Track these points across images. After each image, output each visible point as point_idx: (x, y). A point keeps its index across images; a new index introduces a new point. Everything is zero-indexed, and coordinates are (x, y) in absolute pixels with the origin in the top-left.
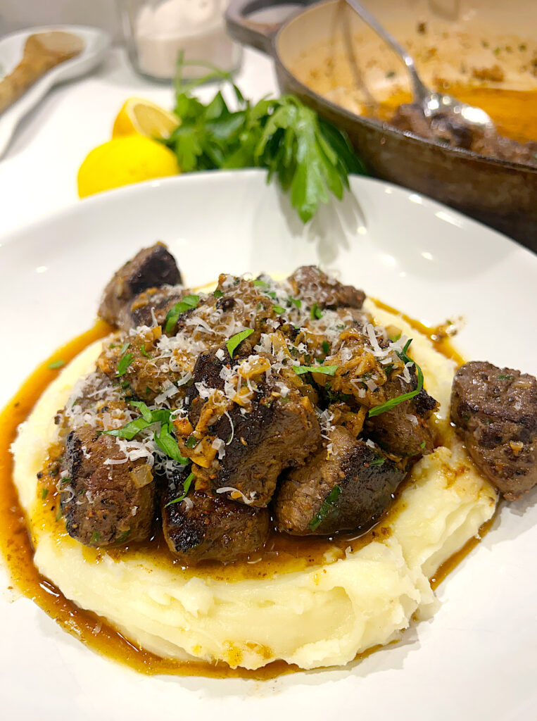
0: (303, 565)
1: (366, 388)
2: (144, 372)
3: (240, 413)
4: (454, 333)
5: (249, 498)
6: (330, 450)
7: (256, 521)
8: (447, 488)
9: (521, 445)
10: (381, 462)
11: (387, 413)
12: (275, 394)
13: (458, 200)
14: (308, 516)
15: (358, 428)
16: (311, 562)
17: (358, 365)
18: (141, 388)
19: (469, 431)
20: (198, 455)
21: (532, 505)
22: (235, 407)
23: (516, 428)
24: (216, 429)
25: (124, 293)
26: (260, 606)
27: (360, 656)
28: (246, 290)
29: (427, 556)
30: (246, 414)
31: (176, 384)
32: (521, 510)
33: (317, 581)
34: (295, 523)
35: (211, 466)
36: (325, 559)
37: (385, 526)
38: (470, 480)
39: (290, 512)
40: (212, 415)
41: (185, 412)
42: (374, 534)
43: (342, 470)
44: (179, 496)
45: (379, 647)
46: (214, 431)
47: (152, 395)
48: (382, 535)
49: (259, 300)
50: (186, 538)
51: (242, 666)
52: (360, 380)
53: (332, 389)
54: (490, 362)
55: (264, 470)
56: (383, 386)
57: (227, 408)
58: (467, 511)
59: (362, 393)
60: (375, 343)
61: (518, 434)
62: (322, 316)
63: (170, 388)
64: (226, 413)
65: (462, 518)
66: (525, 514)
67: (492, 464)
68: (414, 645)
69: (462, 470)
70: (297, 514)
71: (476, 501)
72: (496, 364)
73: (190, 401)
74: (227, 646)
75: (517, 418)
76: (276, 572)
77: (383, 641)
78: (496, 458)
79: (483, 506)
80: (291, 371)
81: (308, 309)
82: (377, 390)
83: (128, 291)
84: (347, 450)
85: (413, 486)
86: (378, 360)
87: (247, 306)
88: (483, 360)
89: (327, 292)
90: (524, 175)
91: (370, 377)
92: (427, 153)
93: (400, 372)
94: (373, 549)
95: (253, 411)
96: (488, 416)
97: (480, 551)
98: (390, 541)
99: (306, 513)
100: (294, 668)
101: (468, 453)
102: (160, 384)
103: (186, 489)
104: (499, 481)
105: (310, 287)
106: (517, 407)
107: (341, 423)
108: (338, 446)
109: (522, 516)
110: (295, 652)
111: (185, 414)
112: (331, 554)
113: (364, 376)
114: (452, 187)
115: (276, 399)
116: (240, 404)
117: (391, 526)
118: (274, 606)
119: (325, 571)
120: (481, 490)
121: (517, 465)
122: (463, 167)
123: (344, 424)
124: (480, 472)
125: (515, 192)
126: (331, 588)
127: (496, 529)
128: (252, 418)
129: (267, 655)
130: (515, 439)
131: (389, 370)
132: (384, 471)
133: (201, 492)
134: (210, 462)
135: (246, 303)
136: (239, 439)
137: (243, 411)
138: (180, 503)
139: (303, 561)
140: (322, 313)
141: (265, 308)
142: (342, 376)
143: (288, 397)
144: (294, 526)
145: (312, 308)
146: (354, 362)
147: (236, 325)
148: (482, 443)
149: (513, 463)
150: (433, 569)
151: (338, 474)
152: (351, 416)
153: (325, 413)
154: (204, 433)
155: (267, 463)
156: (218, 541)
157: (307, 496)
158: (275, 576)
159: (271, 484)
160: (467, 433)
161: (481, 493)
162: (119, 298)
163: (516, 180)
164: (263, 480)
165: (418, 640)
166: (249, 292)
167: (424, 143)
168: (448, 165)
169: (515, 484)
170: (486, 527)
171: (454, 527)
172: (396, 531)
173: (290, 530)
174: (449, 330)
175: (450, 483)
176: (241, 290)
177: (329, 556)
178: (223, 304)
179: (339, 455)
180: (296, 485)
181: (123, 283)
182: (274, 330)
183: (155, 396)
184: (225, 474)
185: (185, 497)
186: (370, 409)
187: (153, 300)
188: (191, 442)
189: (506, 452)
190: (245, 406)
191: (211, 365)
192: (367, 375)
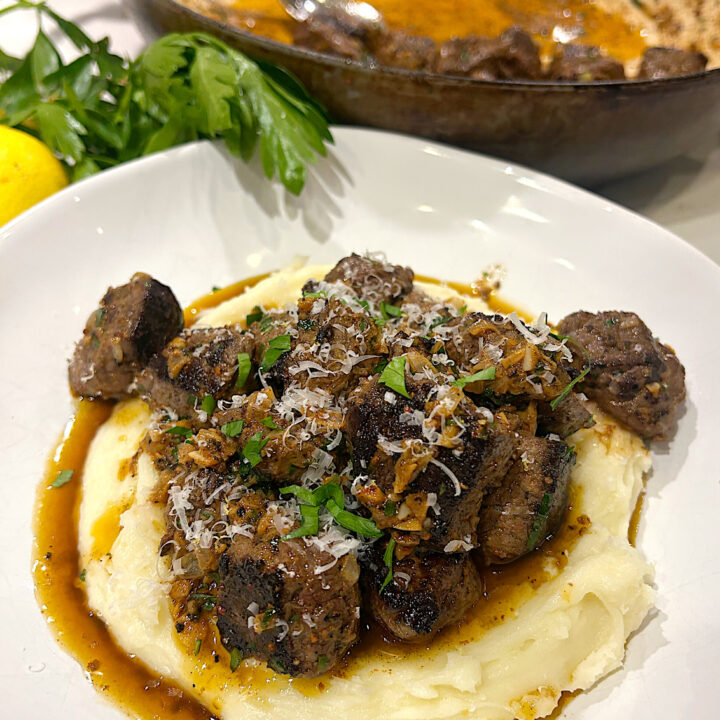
0: (530, 589)
1: (541, 381)
2: (283, 450)
3: (452, 455)
5: (467, 543)
6: (525, 460)
8: (607, 453)
9: (657, 386)
10: (569, 453)
12: (482, 422)
13: (449, 133)
14: (522, 536)
15: (534, 427)
16: (535, 584)
18: (282, 469)
19: (599, 388)
20: (403, 521)
21: (672, 440)
22: (443, 452)
23: (646, 371)
24: (419, 485)
26: (522, 649)
28: (340, 311)
30: (461, 455)
31: (325, 449)
32: (666, 449)
34: (508, 550)
35: (423, 527)
36: (548, 573)
38: (620, 437)
39: (498, 541)
40: (415, 470)
41: (366, 477)
42: (570, 528)
43: (546, 476)
44: (386, 575)
47: (296, 473)
48: (581, 525)
49: (359, 318)
50: (423, 616)
51: (537, 718)
52: (533, 375)
55: (471, 509)
56: (557, 374)
57: (433, 456)
58: (631, 470)
59: (537, 389)
60: (524, 331)
61: (651, 376)
62: (400, 313)
63: (322, 456)
64: (433, 461)
65: (631, 478)
66: (670, 451)
67: (637, 414)
69: (610, 430)
70: (509, 540)
71: (633, 455)
72: (590, 310)
73: (367, 465)
74: (517, 706)
75: (642, 361)
76: (512, 610)
78: (638, 407)
79: (640, 458)
82: (554, 380)
84: (544, 454)
86: (540, 348)
87: (351, 330)
88: (577, 310)
89: (390, 282)
90: (524, 94)
91: (542, 369)
92: (409, 86)
94: (585, 544)
95: (466, 449)
96: (618, 367)
97: (650, 502)
98: (595, 527)
99: (519, 535)
100: (579, 691)
102: (305, 456)
103: (389, 563)
104: (647, 429)
105: (366, 282)
106: (638, 348)
107: (519, 427)
108: (530, 452)
109: (668, 453)
110: (572, 677)
111: (368, 480)
112: (549, 565)
113: (536, 370)
114: (442, 120)
115: (485, 427)
116: (451, 447)
117: (584, 513)
118: (534, 644)
119: (571, 585)
120: (632, 442)
121: (658, 406)
124: (624, 425)
125: (514, 113)
126: (582, 597)
127: (652, 476)
128: (466, 457)
129: (553, 695)
130: (649, 381)
131: (554, 354)
132: (568, 462)
133: (406, 560)
134: (422, 522)
135: (347, 327)
137: (457, 453)
138: (392, 581)
139: (527, 586)
141: (369, 326)
142: (509, 377)
145: (380, 306)
146: (514, 357)
147: (350, 356)
148: (621, 397)
149: (655, 406)
151: (543, 482)
152: (522, 415)
154: (403, 495)
155: (478, 496)
157: (515, 516)
158: (515, 613)
160: (598, 391)
161: (634, 446)
163: (515, 100)
165: (659, 611)
166: (344, 312)
167: (404, 76)
168: (437, 97)
169: (662, 426)
170: (646, 477)
171: (630, 489)
172: (590, 515)
173: (504, 559)
176: (335, 312)
177: (550, 568)
179: (536, 462)
180: (497, 510)
181: (121, 343)
182: (405, 349)
183: (301, 474)
184: (441, 529)
185: (393, 573)
186: (549, 402)
187: (197, 353)
188: (391, 508)
189: (646, 398)
190: (456, 447)
191: (379, 415)
192: (539, 368)
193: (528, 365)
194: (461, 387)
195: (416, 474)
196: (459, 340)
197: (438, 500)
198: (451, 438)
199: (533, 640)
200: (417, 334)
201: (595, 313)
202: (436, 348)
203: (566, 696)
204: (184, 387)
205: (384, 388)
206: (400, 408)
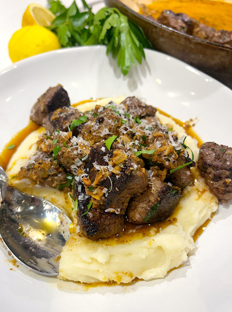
0: (141, 236)
1: (169, 161)
2: (66, 155)
3: (116, 177)
4: (194, 125)
5: (118, 211)
6: (153, 188)
7: (120, 219)
8: (198, 200)
9: (230, 180)
10: (174, 192)
11: (178, 171)
12: (131, 169)
13: (195, 62)
14: (143, 216)
15: (164, 177)
16: (144, 235)
17: (165, 150)
18: (64, 161)
19: (207, 174)
20: (95, 195)
22: (113, 175)
23: (228, 173)
24: (104, 183)
25: (44, 110)
26: (127, 256)
27: (169, 272)
28: (109, 113)
29: (192, 229)
30: (119, 178)
31: (81, 160)
32: (227, 207)
33: (150, 244)
34: (137, 219)
35: (101, 199)
36: (151, 233)
37: (174, 217)
38: (208, 195)
39: (135, 215)
40: (102, 178)
41: (87, 175)
42: (169, 221)
43: (159, 197)
44: (86, 211)
45: (175, 268)
46: (102, 184)
47: (69, 164)
48: (173, 221)
49: (115, 118)
50: (91, 230)
51: (122, 282)
52: (166, 157)
53: (152, 161)
54: (215, 142)
55: (124, 200)
56: (177, 160)
57: (109, 175)
58: (206, 209)
59: (167, 163)
60: (171, 139)
61: (229, 175)
62: (141, 122)
63: (79, 162)
64: (109, 177)
65: (205, 212)
66: (229, 208)
67: (217, 189)
68: (189, 266)
69: (204, 191)
70: (137, 216)
71: (210, 204)
72: (217, 143)
73: (89, 170)
74: (115, 275)
75: (228, 168)
76: (130, 240)
77: (177, 266)
78: (219, 186)
79: (213, 206)
80: (134, 154)
81: (133, 118)
82: (174, 162)
83: (46, 109)
84: (161, 188)
85: (184, 198)
86: (174, 148)
87: (110, 121)
88: (212, 141)
91: (171, 156)
92: (183, 40)
93: (183, 153)
94: (170, 228)
95: (122, 176)
96: (216, 168)
97: (211, 224)
98: (177, 224)
99: (142, 215)
100: (142, 280)
101: (207, 183)
102: (73, 159)
103: (89, 208)
104: (220, 196)
105: (133, 107)
106: (228, 163)
107: (157, 176)
108: (156, 186)
110: (142, 274)
111: (87, 176)
112: (153, 231)
113: (168, 156)
114: (193, 56)
115: (132, 171)
116: (116, 173)
117: (176, 217)
119: (153, 240)
120: (212, 199)
121: (228, 188)
122: (199, 47)
123: (158, 176)
124: (211, 191)
125: (222, 59)
126: (156, 246)
127: (217, 214)
128: (121, 179)
129: (132, 277)
130: (227, 177)
131: (179, 152)
132: (175, 195)
133: (96, 209)
134: (101, 197)
135: (109, 120)
136: (115, 188)
137: (117, 177)
138: (87, 214)
139: (141, 234)
140: (141, 121)
141: (118, 122)
142: (158, 155)
143: (137, 169)
144: (137, 220)
145: (135, 117)
146: (162, 149)
147: (105, 131)
148: (213, 180)
149: (226, 188)
150: (193, 233)
151: (157, 199)
152: (161, 172)
153: (149, 171)
154: (97, 185)
155: (126, 195)
156: (104, 229)
157: (143, 208)
158: (131, 242)
159: (126, 204)
160: (206, 174)
161: (212, 200)
162: (42, 113)
164: (123, 203)
165: (190, 264)
166: (110, 114)
167: (181, 35)
169: (227, 197)
170: (213, 214)
171: (202, 215)
172: (179, 219)
173: (135, 222)
174: (191, 124)
175: (200, 197)
176: (106, 113)
178: (99, 121)
179: (157, 190)
181: (44, 105)
182: (123, 134)
183: (71, 165)
184: (108, 202)
185: (88, 212)
186: (170, 170)
187: (61, 115)
188: (91, 189)
189: (223, 183)
190: (118, 175)
191: (98, 153)
193: (166, 153)
194: (139, 155)
195: (102, 179)
196: (150, 137)
197: (108, 191)
198: (116, 171)
199: (132, 254)
200: (131, 130)
201: (220, 145)
202: (135, 137)
203: (137, 279)
204: (53, 125)
205: (104, 145)
206: (105, 154)
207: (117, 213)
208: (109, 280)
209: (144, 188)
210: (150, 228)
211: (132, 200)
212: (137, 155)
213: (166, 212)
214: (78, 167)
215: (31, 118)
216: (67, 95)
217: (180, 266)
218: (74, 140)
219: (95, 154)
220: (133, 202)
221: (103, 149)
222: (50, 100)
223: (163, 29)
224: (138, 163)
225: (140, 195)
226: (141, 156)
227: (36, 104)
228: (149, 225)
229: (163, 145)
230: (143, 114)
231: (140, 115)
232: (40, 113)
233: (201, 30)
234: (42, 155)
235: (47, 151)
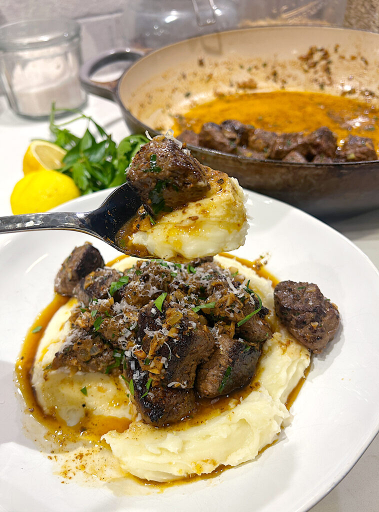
0: (219, 412)
1: (233, 312)
2: (110, 326)
3: (173, 341)
4: (266, 263)
5: (184, 385)
6: (221, 349)
7: (189, 396)
8: (283, 354)
9: (317, 324)
10: (248, 349)
11: (247, 323)
12: (190, 328)
13: (252, 185)
14: (217, 386)
15: (233, 334)
16: (222, 410)
17: (227, 300)
18: (109, 335)
20: (152, 368)
21: (328, 354)
22: (170, 339)
23: (312, 315)
24: (161, 352)
25: (73, 277)
26: (204, 439)
27: (260, 452)
28: (154, 268)
29: (281, 393)
30: (177, 342)
31: (129, 329)
32: (323, 358)
33: (230, 419)
34: (210, 391)
35: (161, 373)
36: (230, 406)
37: (256, 382)
38: (294, 347)
39: (206, 386)
40: (157, 346)
41: (140, 346)
42: (251, 387)
43: (230, 358)
44: (145, 392)
45: (268, 446)
46: (159, 353)
47: (116, 337)
48: (255, 387)
49: (162, 272)
50: (155, 414)
51: (203, 473)
52: (230, 308)
53: (215, 315)
54: (291, 280)
55: (189, 369)
56: (242, 309)
57: (165, 340)
58: (296, 364)
59: (232, 315)
60: (232, 286)
61: (314, 318)
63: (127, 332)
64: (165, 343)
65: (294, 369)
66: (326, 360)
67: (304, 337)
68: (286, 440)
69: (289, 343)
70: (209, 387)
71: (300, 358)
72: (294, 281)
73: (141, 340)
74: (194, 465)
75: (311, 310)
76: (206, 420)
77: (270, 442)
78: (305, 333)
79: (304, 360)
80: (191, 311)
81: (185, 268)
82: (239, 312)
83: (75, 275)
84: (230, 347)
85: (265, 357)
86: (236, 295)
90: (288, 168)
91: (235, 306)
92: (231, 162)
93: (248, 299)
94: (253, 396)
95: (180, 339)
96: (297, 311)
97: (307, 384)
98: (261, 389)
99: (215, 384)
100: (229, 467)
101: (290, 334)
102: (120, 331)
103: (148, 387)
104: (309, 345)
106: (311, 303)
107: (223, 333)
108: (225, 345)
109: (324, 360)
110: (227, 458)
111: (140, 347)
112: (232, 403)
113: (231, 306)
114: (248, 179)
115: (191, 330)
116: (173, 337)
117: (259, 381)
118: (211, 437)
119: (233, 413)
120: (301, 351)
121: (317, 334)
122: (253, 167)
123: (225, 333)
124: (298, 342)
125: (284, 177)
126: (238, 421)
127: (313, 370)
128: (180, 343)
129: (214, 464)
130: (313, 321)
131: (243, 300)
132: (250, 353)
133: (157, 387)
134: (160, 370)
135: (156, 276)
136: (175, 355)
137: (175, 340)
138: (146, 396)
139: (219, 411)
140: (195, 270)
141: (166, 276)
142: (219, 307)
143: (197, 327)
144: (210, 393)
145: (187, 267)
146: (223, 299)
147: (153, 289)
148: (296, 327)
149: (314, 334)
150: (285, 399)
151: (228, 360)
152: (227, 327)
153: (214, 329)
154: (153, 356)
155: (190, 363)
156: (171, 411)
157: (214, 375)
158: (207, 422)
159: (193, 374)
160: (287, 322)
161: (301, 353)
162: (70, 281)
163: (283, 170)
164: (189, 373)
165: (287, 437)
166: (156, 268)
167: (228, 157)
168: (244, 167)
169: (318, 345)
170: (307, 371)
171: (291, 374)
172: (263, 383)
173: (208, 395)
174: (262, 261)
175: (284, 351)
176: (151, 268)
177: (231, 404)
178: (144, 279)
179: (226, 350)
180: (206, 371)
181: (72, 271)
182: (175, 290)
183: (118, 338)
184: (170, 374)
185: (149, 392)
186: (238, 322)
187: (96, 280)
188: (147, 361)
189: (310, 329)
190: (176, 338)
191: (149, 317)
192: (232, 305)
193: (228, 304)
194: (197, 310)
195: (158, 348)
196: (209, 287)
197: (167, 361)
198: (173, 333)
199: (210, 436)
200: (183, 283)
201: (298, 282)
202: (189, 290)
203: (221, 468)
204: (88, 294)
205: (154, 306)
206: (156, 317)
207: (184, 387)
208: (187, 473)
209: (211, 350)
210: (229, 401)
211: (199, 368)
212: (196, 312)
213: (244, 376)
214: (126, 339)
215: (56, 290)
216: (100, 254)
217: (274, 442)
218: (117, 307)
219: (145, 319)
220: (202, 370)
221: (153, 311)
222: (79, 264)
223: (205, 152)
224: (197, 321)
225: (208, 360)
226: (201, 312)
227: (61, 271)
228: (228, 396)
229: (223, 294)
230: (196, 261)
231: (194, 263)
232: (67, 281)
233: (258, 138)
234: (80, 333)
235: (86, 327)
